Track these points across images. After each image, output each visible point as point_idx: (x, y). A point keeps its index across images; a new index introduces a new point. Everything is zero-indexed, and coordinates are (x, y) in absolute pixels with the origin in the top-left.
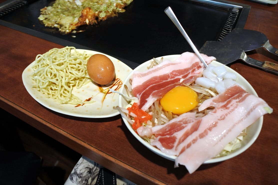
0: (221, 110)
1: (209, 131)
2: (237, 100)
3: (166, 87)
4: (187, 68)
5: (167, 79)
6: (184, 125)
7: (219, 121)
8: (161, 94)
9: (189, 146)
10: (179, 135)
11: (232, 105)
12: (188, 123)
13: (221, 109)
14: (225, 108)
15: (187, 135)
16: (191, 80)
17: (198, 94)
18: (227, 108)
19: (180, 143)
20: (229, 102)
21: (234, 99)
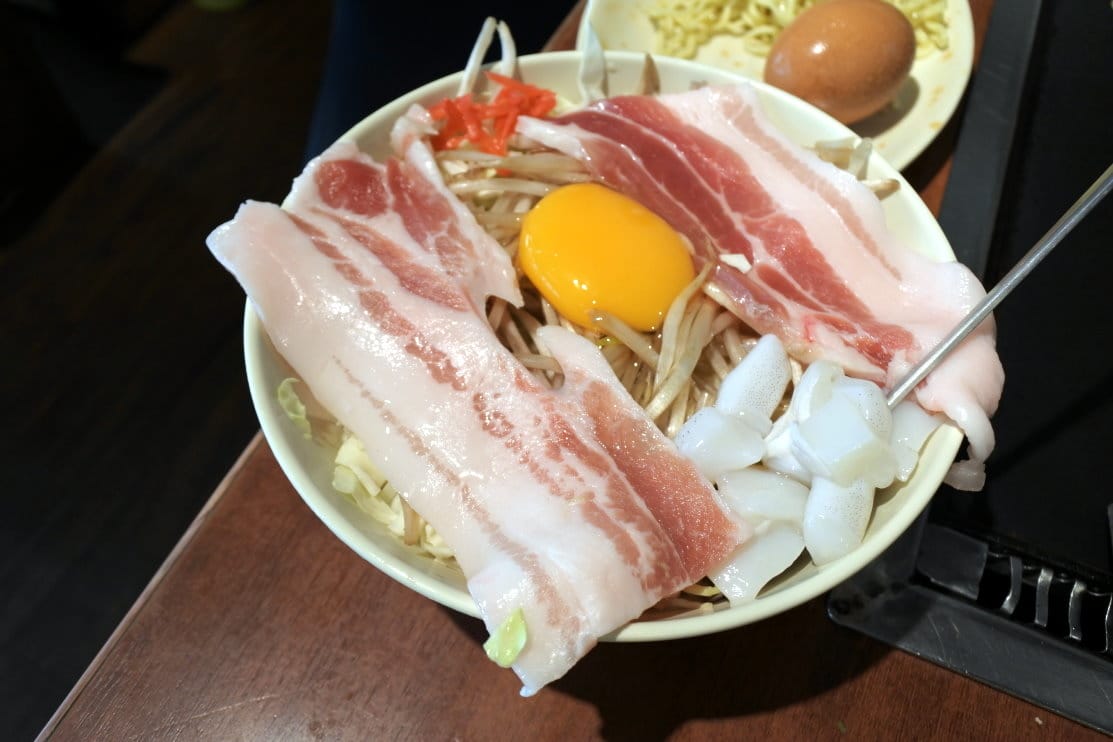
0: (538, 421)
1: (406, 340)
2: (602, 499)
3: (681, 205)
4: (864, 307)
5: (735, 208)
6: (431, 240)
7: (467, 396)
8: (623, 178)
9: (329, 251)
10: (389, 227)
11: (573, 472)
12: (440, 253)
13: (545, 417)
14: (555, 439)
15: (385, 253)
16: (743, 300)
17: (653, 335)
18: (554, 452)
19: (347, 226)
20: (595, 463)
21: (615, 487)
